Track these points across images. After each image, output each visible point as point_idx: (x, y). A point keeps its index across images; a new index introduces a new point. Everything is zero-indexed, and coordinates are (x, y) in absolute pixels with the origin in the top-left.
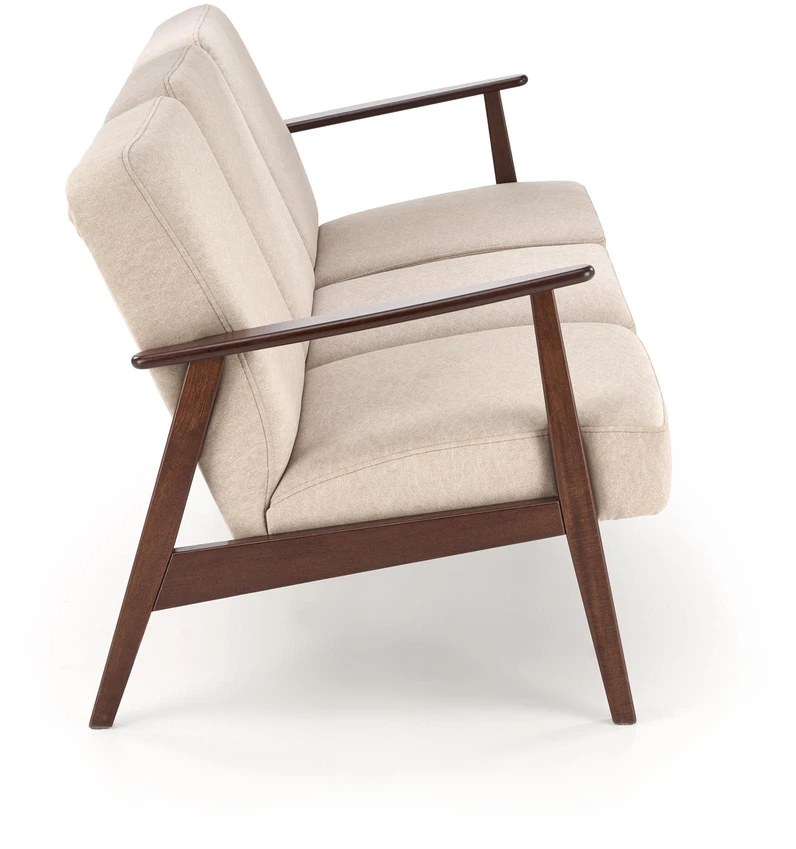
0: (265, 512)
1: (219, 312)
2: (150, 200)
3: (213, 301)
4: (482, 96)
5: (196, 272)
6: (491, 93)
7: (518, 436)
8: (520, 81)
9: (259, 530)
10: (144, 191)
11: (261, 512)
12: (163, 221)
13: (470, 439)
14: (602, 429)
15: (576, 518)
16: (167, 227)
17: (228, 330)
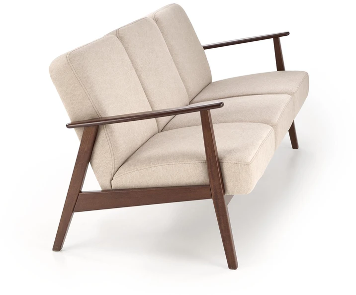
0: (111, 181)
1: (96, 110)
2: (74, 70)
3: (94, 107)
4: (272, 39)
5: (89, 96)
6: (276, 38)
7: (196, 162)
8: (287, 34)
9: (109, 188)
10: (72, 67)
11: (110, 181)
12: (78, 78)
13: (180, 162)
14: (226, 161)
15: (216, 193)
16: (79, 80)
17: (100, 117)
